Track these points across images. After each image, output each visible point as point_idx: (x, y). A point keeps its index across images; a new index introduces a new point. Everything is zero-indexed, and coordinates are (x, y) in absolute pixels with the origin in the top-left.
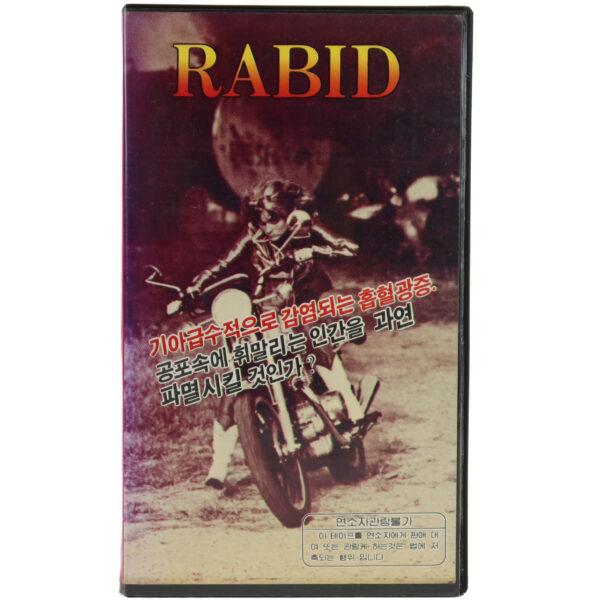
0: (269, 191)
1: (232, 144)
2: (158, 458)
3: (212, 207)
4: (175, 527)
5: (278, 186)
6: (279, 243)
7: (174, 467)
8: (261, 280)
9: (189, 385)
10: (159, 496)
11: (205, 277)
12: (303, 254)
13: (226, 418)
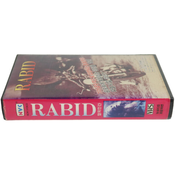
0: (57, 77)
1: (44, 82)
2: (132, 92)
3: (61, 85)
4: (151, 90)
5: (56, 76)
6: (71, 75)
7: (134, 90)
8: (81, 78)
9: (110, 88)
10: (142, 92)
11: (80, 85)
12: (74, 72)
13: (118, 83)
